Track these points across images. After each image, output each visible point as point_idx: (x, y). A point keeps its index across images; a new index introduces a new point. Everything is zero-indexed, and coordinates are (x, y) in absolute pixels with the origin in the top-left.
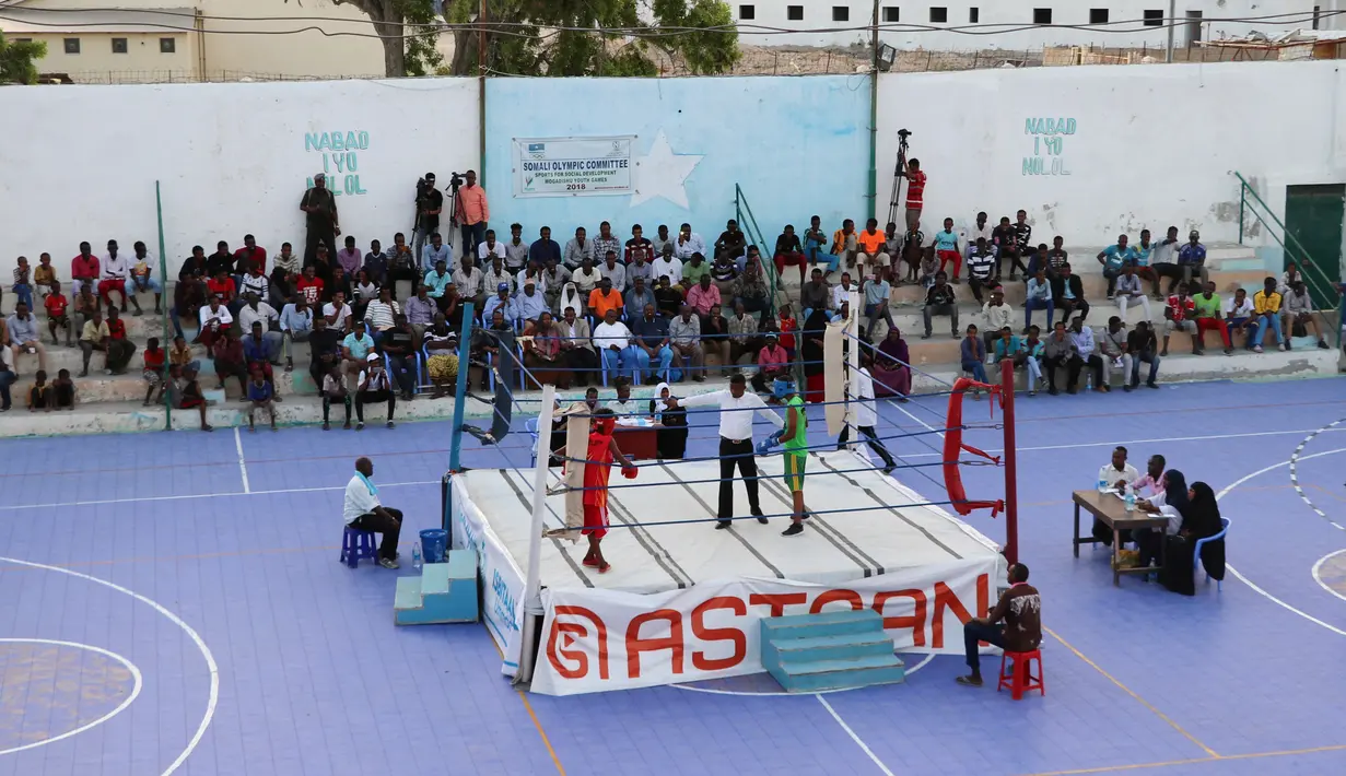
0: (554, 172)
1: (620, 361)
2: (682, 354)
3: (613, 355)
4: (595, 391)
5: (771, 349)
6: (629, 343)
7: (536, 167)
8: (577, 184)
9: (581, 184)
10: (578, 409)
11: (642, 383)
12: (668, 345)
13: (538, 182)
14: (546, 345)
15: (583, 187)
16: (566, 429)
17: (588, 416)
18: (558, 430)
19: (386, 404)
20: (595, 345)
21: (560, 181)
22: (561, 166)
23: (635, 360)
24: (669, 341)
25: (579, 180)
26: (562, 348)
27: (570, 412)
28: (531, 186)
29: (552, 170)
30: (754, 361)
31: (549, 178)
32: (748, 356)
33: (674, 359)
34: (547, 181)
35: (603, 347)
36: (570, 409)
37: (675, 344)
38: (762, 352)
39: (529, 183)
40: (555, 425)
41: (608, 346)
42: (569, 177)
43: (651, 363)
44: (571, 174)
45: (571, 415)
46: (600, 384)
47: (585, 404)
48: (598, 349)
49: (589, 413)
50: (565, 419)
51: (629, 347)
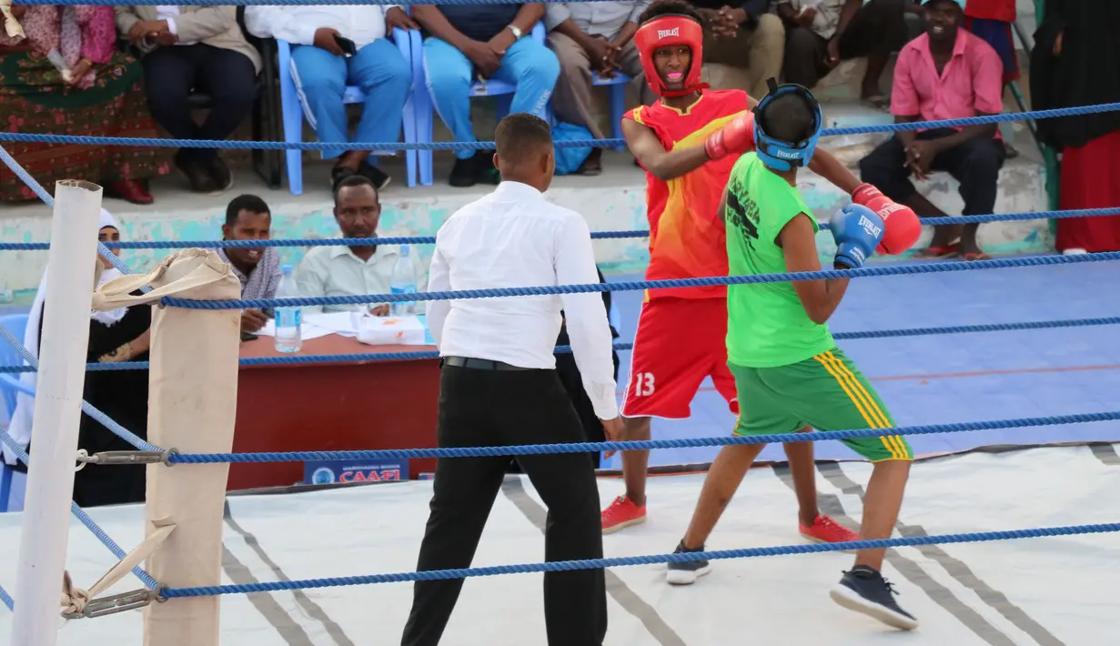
1: (353, 94)
2: (596, 65)
3: (327, 69)
4: (259, 207)
5: (942, 49)
6: (391, 23)
10: (194, 275)
11: (437, 176)
12: (539, 31)
14: (58, 24)
16: (144, 356)
17: (230, 304)
18: (116, 360)
20: (256, 29)
23: (414, 88)
24: (543, 18)
26: (122, 43)
27: (160, 292)
30: (872, 92)
32: (849, 71)
33: (562, 84)
35: (284, 38)
36: (160, 278)
37: (561, 29)
38: (904, 55)
40: (103, 338)
41: (307, 33)
43: (476, 101)
45: (166, 301)
46: (277, 180)
47: (218, 258)
48: (267, 46)
49: (235, 292)
50: (138, 319)
51: (390, 37)
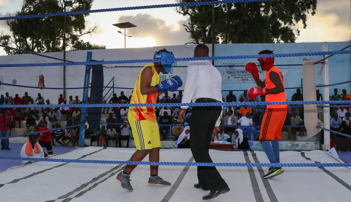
0: (237, 74)
7: (231, 73)
8: (245, 78)
9: (246, 78)
13: (232, 78)
15: (247, 79)
19: (126, 141)
21: (239, 77)
22: (240, 72)
25: (246, 77)
28: (229, 79)
29: (236, 74)
31: (235, 76)
34: (235, 77)
39: (229, 78)
42: (242, 76)
44: (243, 75)
